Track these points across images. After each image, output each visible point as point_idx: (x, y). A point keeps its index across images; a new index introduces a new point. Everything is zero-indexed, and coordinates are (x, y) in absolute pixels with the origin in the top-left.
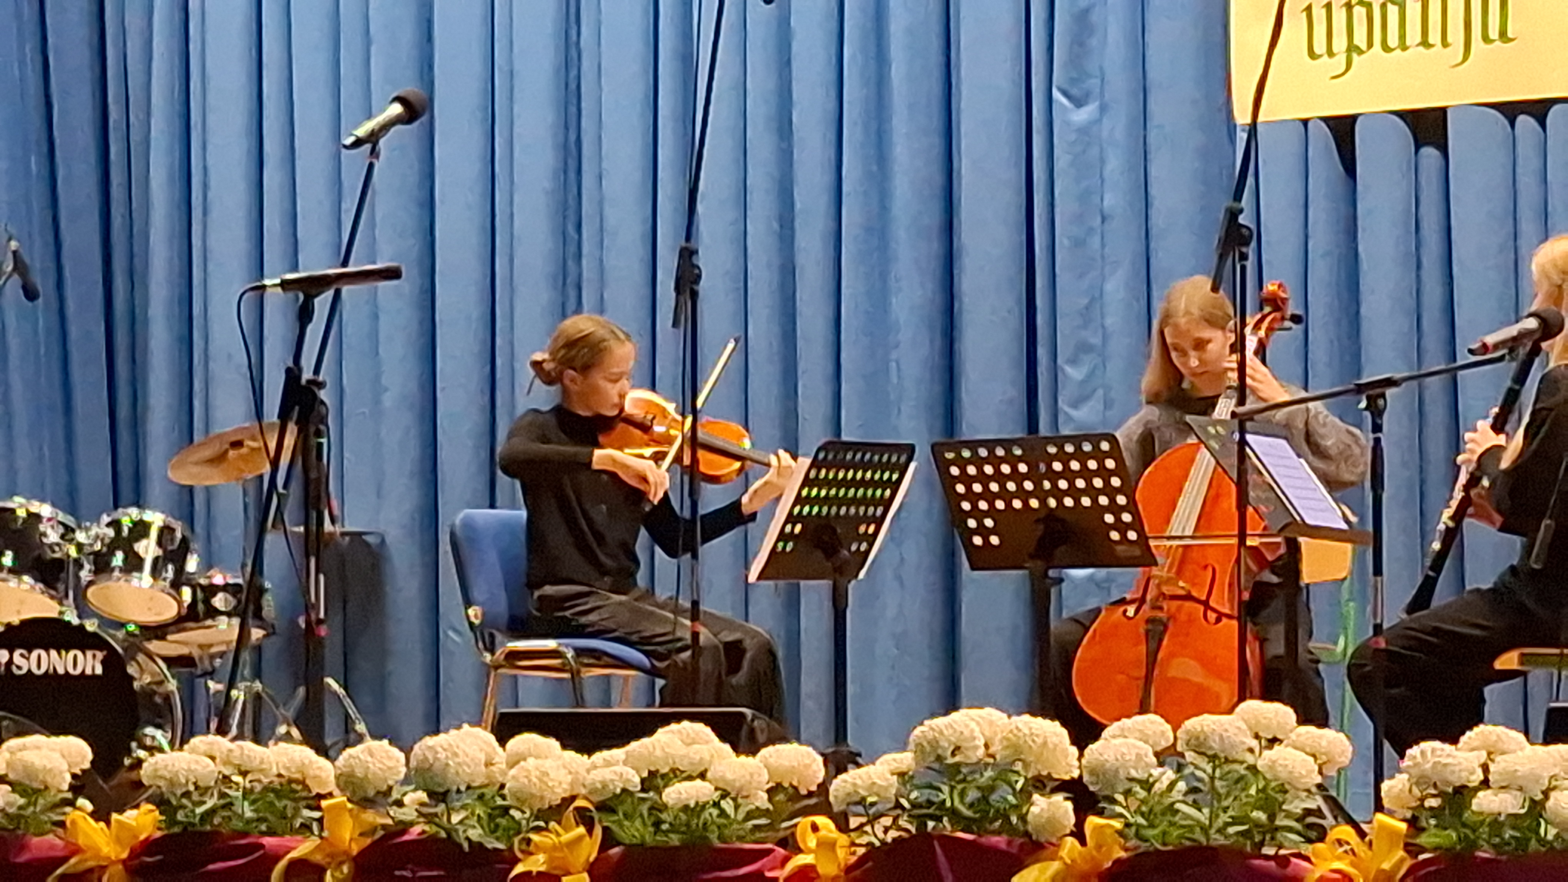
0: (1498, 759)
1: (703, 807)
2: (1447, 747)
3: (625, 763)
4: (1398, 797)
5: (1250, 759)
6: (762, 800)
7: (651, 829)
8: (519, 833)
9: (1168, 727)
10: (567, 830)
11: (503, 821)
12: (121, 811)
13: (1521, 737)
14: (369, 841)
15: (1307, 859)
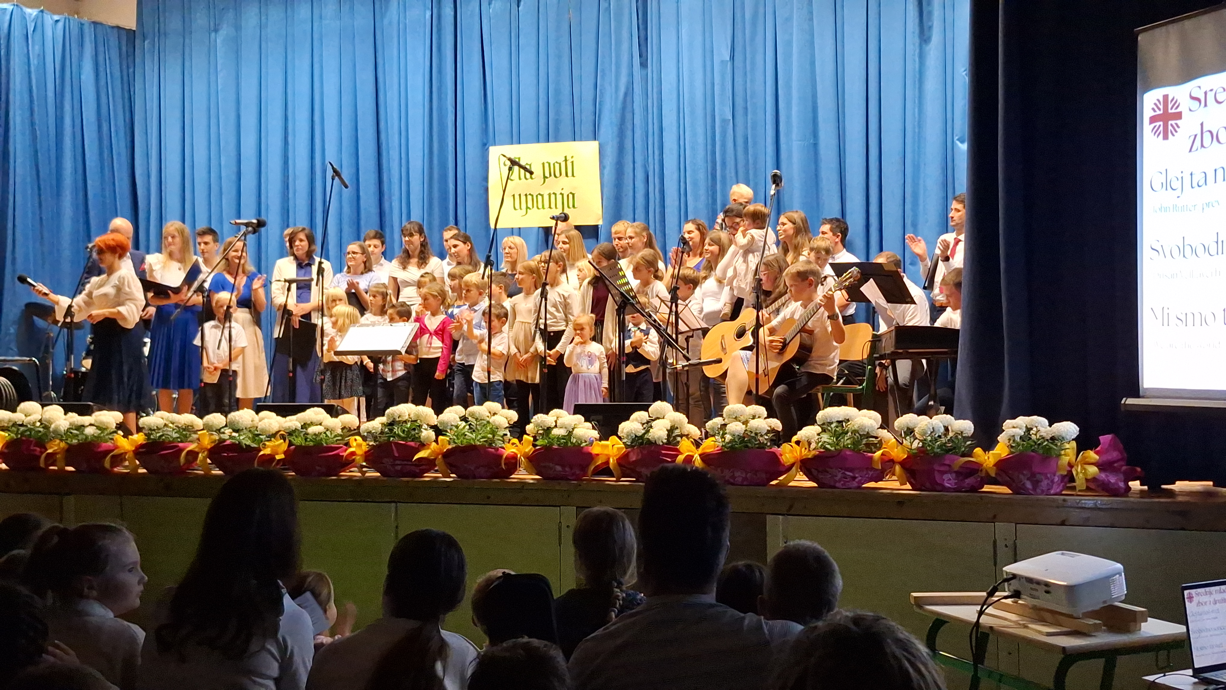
0: (560, 419)
1: (321, 433)
2: (545, 416)
3: (296, 420)
4: (531, 430)
5: (488, 419)
6: (339, 431)
7: (304, 441)
8: (262, 441)
9: (464, 410)
10: (277, 440)
11: (257, 438)
12: (132, 434)
13: (566, 413)
14: (213, 445)
15: (504, 448)
